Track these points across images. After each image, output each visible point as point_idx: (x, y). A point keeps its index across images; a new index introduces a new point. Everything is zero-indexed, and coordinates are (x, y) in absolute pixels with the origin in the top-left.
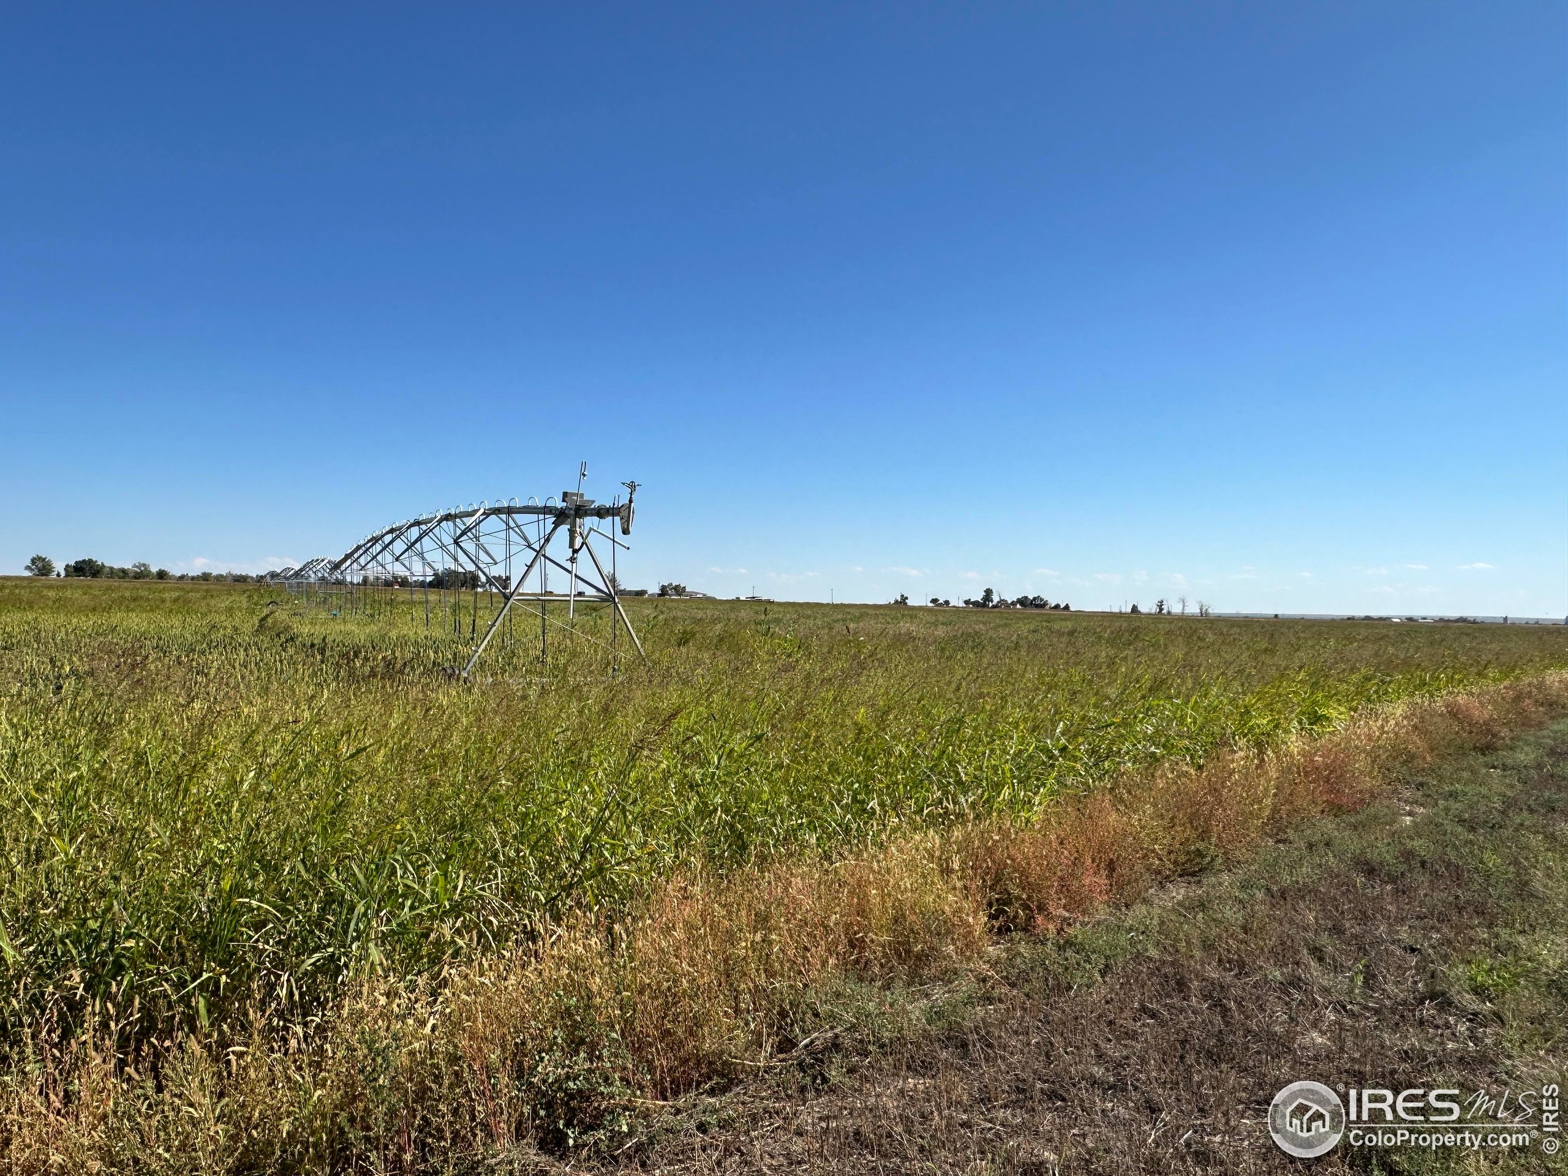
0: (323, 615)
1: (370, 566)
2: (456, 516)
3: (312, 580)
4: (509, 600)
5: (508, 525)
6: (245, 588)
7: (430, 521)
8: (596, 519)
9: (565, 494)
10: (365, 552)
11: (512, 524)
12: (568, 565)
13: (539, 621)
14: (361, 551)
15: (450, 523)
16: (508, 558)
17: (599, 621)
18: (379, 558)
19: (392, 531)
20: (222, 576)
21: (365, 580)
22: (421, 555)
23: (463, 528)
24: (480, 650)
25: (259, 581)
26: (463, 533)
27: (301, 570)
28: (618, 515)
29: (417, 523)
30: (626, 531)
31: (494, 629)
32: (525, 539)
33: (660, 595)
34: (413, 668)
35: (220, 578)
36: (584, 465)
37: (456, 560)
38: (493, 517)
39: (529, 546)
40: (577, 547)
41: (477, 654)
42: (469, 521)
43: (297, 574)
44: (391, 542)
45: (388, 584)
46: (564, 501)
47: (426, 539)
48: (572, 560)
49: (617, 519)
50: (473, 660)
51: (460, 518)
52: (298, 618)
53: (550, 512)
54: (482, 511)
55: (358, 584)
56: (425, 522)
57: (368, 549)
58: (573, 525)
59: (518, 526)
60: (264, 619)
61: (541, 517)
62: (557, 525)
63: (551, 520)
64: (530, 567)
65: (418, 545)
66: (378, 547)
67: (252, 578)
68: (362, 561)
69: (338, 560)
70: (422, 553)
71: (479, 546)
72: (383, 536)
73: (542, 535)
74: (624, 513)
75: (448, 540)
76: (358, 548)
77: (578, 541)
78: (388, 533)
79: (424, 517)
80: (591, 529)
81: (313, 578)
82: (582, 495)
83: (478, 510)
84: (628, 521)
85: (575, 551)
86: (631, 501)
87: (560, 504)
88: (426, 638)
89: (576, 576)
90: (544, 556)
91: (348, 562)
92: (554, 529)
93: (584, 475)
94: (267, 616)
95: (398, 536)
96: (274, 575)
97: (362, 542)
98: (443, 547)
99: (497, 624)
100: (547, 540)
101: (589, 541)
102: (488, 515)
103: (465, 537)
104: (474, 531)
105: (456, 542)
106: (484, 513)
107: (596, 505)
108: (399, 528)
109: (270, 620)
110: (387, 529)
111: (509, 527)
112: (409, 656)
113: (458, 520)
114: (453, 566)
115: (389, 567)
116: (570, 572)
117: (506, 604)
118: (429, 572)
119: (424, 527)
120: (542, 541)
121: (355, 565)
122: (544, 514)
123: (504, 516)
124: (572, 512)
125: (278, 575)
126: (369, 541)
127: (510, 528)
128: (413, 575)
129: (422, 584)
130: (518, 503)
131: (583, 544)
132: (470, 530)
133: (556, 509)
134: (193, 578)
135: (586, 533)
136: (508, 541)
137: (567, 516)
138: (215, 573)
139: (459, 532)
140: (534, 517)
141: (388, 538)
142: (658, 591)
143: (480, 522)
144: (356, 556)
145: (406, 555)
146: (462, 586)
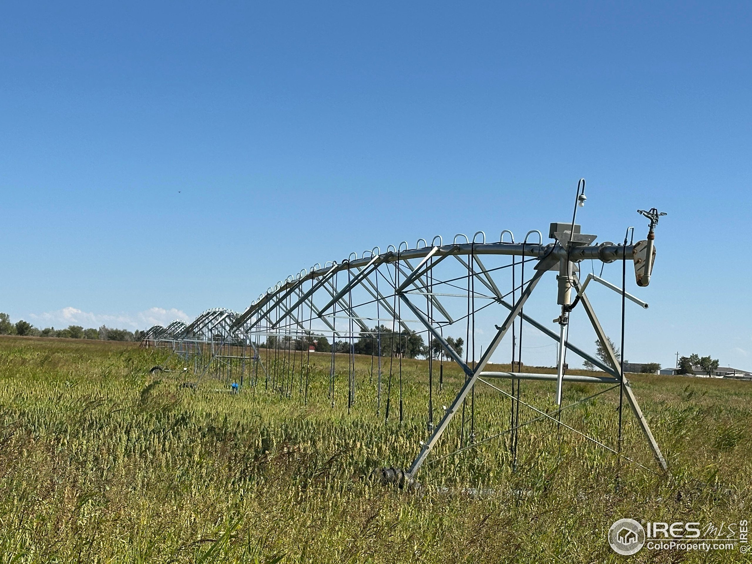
0: (219, 387)
1: (283, 323)
2: (399, 256)
3: (205, 340)
4: (472, 375)
5: (470, 269)
6: (122, 348)
7: (365, 262)
8: (598, 262)
9: (554, 227)
10: (277, 304)
11: (477, 269)
12: (556, 329)
13: (506, 405)
14: (272, 303)
15: (391, 266)
16: (471, 314)
17: (591, 409)
18: (295, 313)
19: (312, 275)
20: (94, 331)
21: (272, 341)
22: (350, 310)
23: (409, 273)
24: (431, 446)
25: (139, 339)
26: (410, 281)
27: (192, 326)
28: (631, 257)
29: (347, 265)
30: (642, 281)
31: (451, 416)
32: (494, 290)
33: (678, 372)
34: (340, 468)
35: (91, 334)
36: (582, 185)
37: (396, 317)
38: (451, 257)
39: (499, 299)
40: (569, 301)
41: (427, 452)
42: (417, 263)
43: (189, 330)
44: (311, 292)
45: (300, 346)
46: (552, 236)
47: (357, 290)
48: (562, 321)
49: (630, 263)
50: (422, 460)
51: (405, 258)
52: (189, 391)
53: (531, 253)
54: (435, 249)
55: (263, 346)
56: (357, 264)
57: (281, 300)
58: (565, 271)
59: (485, 272)
60: (146, 391)
61: (518, 258)
62: (540, 270)
63: (531, 264)
64: (502, 330)
65: (346, 297)
66: (294, 298)
67: (130, 334)
68: (273, 316)
69: (242, 313)
70: (351, 308)
71: (432, 300)
72: (301, 282)
73: (518, 284)
74: (641, 255)
75: (387, 290)
76: (268, 297)
77: (571, 295)
78: (307, 278)
79: (358, 256)
80: (590, 277)
81: (207, 336)
82: (578, 228)
83: (432, 248)
84: (646, 266)
85: (567, 309)
86: (650, 237)
87: (546, 241)
88: (355, 424)
89: (567, 345)
90: (521, 314)
91: (254, 319)
92: (537, 276)
93: (582, 199)
94: (150, 387)
95: (321, 284)
96: (157, 331)
97: (273, 290)
98: (379, 299)
99: (455, 409)
100: (527, 293)
101: (587, 294)
102: (444, 256)
103: (411, 287)
104: (423, 278)
105: (400, 293)
106: (437, 253)
107: (598, 242)
108: (323, 272)
109: (154, 392)
110: (307, 272)
111: (472, 274)
112: (334, 449)
113: (402, 262)
114: (390, 325)
115: (306, 326)
116: (558, 339)
117: (467, 383)
118: (357, 329)
119: (355, 271)
120: (518, 294)
121: (264, 322)
122: (523, 255)
123: (465, 258)
124: (564, 252)
125: (164, 331)
126: (282, 289)
127: (474, 274)
128: (336, 334)
129: (346, 349)
130: (488, 239)
131: (578, 298)
132: (418, 277)
133: (540, 247)
134: (59, 334)
135: (582, 282)
136: (471, 293)
137: (556, 258)
138: (86, 327)
139: (403, 279)
140: (508, 259)
141: (307, 286)
142: (674, 365)
143: (433, 265)
144: (265, 309)
145: (330, 310)
146: (398, 351)
